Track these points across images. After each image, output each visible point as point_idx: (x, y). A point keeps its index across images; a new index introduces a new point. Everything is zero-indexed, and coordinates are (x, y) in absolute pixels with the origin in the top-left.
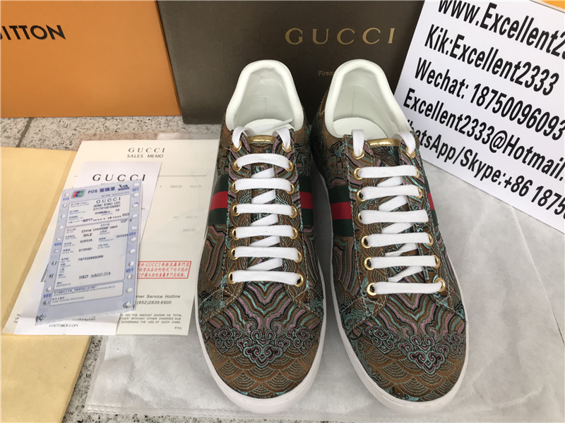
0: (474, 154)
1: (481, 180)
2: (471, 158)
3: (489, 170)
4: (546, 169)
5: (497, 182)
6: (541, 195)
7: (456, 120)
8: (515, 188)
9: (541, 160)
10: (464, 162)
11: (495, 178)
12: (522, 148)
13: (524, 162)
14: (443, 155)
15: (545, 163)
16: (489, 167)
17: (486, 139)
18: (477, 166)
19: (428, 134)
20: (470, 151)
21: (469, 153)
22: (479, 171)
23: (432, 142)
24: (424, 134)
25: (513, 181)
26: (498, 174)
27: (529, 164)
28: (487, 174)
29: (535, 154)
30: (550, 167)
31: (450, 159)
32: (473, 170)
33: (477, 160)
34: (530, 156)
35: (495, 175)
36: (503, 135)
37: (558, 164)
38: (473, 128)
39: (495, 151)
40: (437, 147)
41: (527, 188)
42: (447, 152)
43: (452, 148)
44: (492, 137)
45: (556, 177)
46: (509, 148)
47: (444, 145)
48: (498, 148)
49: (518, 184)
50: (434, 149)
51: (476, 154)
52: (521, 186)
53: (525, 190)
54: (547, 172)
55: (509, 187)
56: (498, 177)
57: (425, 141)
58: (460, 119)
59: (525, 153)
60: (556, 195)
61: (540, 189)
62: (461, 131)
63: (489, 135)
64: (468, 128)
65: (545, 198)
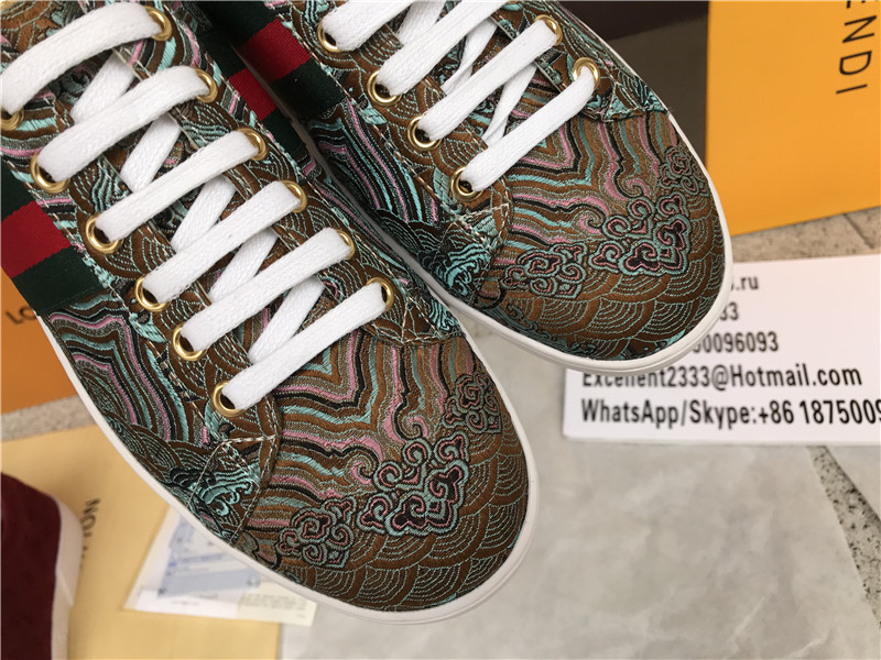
0: (701, 403)
1: (730, 427)
2: (701, 409)
3: (732, 413)
4: (791, 381)
5: (751, 422)
6: (811, 412)
7: (659, 377)
8: (776, 417)
9: (778, 376)
10: (696, 417)
11: (745, 418)
12: (750, 373)
13: (763, 385)
14: (663, 421)
15: (785, 377)
16: (729, 409)
17: (705, 380)
18: (713, 414)
19: (631, 405)
20: (695, 402)
21: (695, 406)
22: (720, 418)
23: (640, 412)
24: (626, 408)
25: (768, 411)
26: (745, 413)
27: (770, 384)
28: (732, 417)
29: (768, 373)
30: (793, 377)
31: (675, 421)
32: (712, 421)
33: (710, 409)
34: (764, 376)
35: (742, 415)
36: (721, 370)
37: (799, 372)
38: (684, 376)
39: (722, 389)
40: (650, 416)
41: (789, 411)
42: (667, 416)
43: (671, 409)
44: (710, 376)
45: (808, 383)
46: (737, 379)
47: (659, 409)
48: (725, 383)
49: (776, 411)
50: (648, 420)
51: (705, 403)
52: (781, 411)
53: (788, 415)
54: (794, 383)
55: (769, 419)
56: (747, 414)
57: (630, 415)
58: (662, 373)
59: (757, 376)
60: (825, 402)
61: (803, 404)
62: (671, 385)
63: (706, 376)
64: (678, 379)
65: (817, 411)
